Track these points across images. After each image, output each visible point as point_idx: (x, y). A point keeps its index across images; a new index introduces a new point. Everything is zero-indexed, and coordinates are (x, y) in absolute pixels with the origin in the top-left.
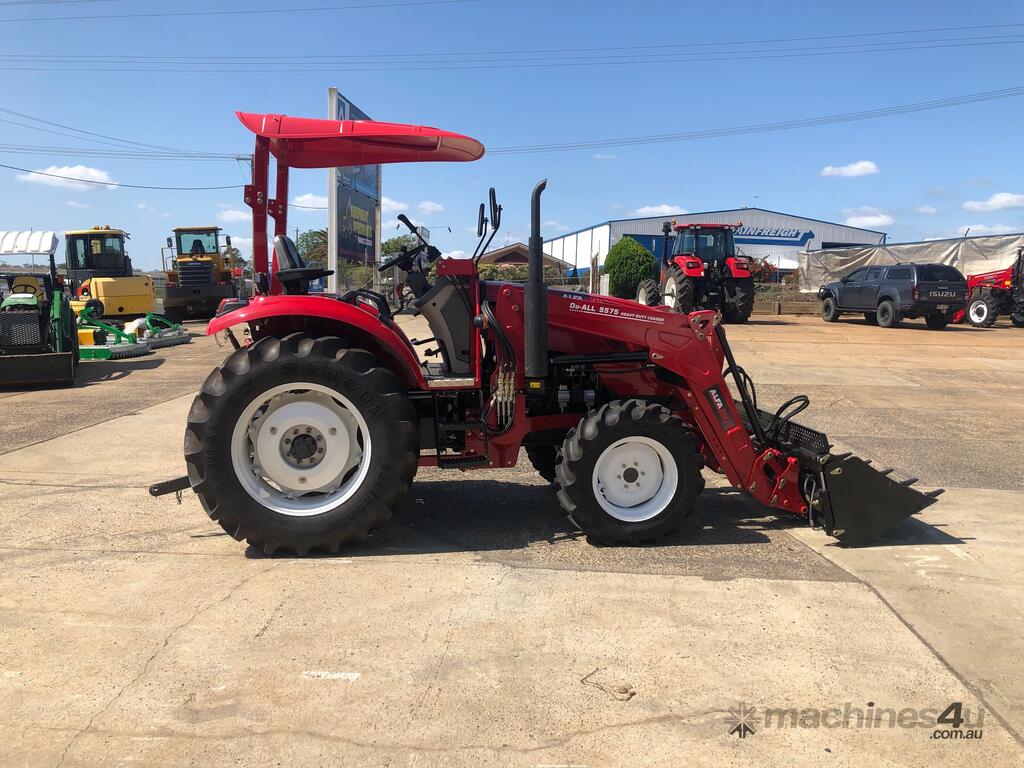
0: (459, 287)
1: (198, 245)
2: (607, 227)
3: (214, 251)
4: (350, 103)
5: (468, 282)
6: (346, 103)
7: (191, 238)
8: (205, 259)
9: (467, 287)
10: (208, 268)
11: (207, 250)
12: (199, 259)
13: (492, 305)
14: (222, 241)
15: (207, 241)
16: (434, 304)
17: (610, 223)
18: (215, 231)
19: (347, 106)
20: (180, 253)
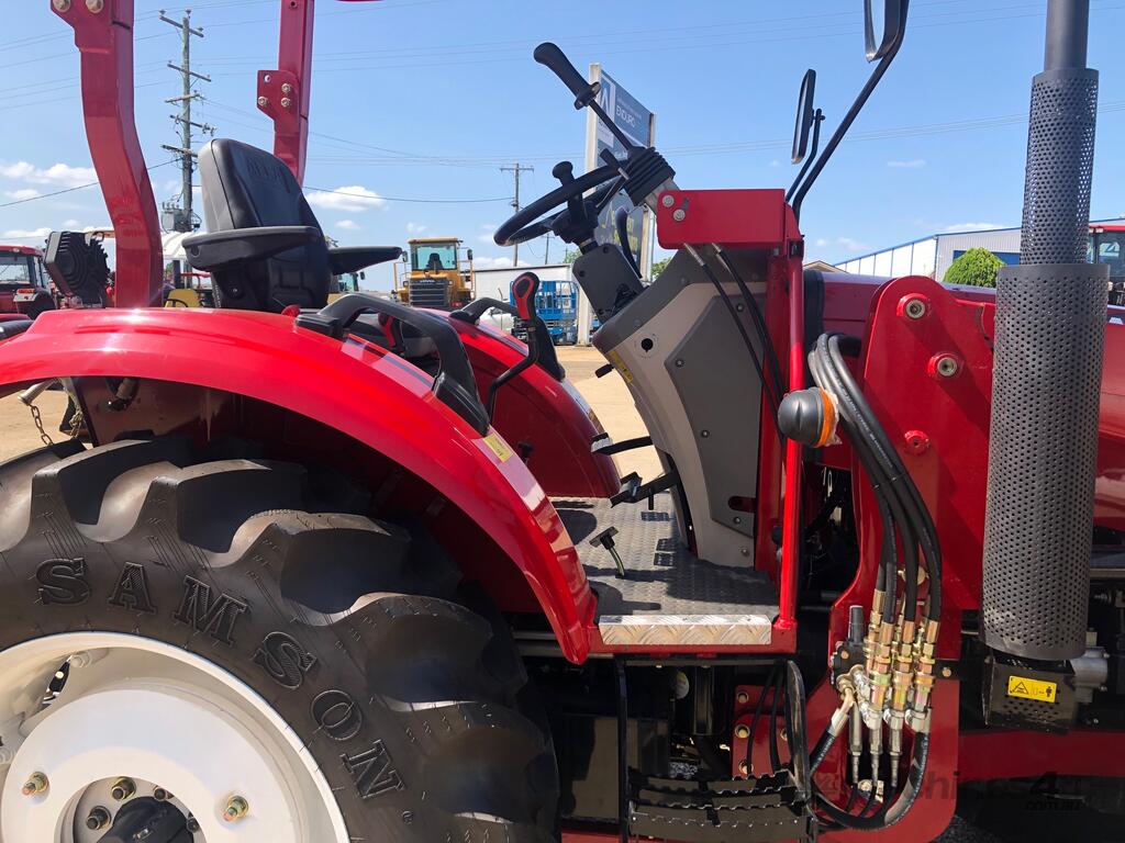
0: (732, 288)
1: (435, 258)
2: (933, 242)
3: (454, 267)
4: (617, 85)
5: (763, 275)
6: (612, 84)
7: (428, 251)
8: (441, 275)
9: (755, 288)
10: (442, 287)
11: (445, 265)
12: (434, 276)
13: (852, 352)
14: (463, 255)
15: (445, 256)
16: (647, 344)
17: (937, 237)
18: (454, 242)
19: (613, 87)
20: (415, 268)
